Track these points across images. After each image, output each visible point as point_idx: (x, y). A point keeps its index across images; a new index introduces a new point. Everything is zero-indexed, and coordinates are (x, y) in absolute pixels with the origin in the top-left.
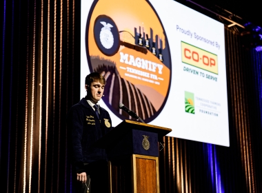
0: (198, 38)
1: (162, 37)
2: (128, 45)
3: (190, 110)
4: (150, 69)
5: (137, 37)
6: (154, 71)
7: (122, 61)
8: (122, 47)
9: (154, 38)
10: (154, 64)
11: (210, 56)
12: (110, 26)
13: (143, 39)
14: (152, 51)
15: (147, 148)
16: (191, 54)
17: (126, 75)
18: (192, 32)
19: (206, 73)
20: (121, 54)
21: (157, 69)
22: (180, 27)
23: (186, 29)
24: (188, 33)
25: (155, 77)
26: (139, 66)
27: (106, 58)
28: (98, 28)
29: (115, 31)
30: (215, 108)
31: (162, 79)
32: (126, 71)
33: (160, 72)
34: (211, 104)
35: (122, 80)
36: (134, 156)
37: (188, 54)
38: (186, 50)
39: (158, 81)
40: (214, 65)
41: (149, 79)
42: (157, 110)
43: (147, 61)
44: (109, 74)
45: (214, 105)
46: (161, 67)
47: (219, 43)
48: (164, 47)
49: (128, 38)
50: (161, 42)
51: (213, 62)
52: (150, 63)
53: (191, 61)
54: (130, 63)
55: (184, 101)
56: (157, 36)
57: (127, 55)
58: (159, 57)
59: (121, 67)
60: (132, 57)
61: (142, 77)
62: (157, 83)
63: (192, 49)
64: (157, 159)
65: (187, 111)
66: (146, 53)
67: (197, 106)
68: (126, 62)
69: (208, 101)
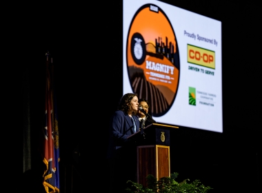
0: (200, 38)
1: (174, 43)
2: (151, 54)
3: (192, 102)
4: (165, 72)
5: (157, 46)
6: (168, 72)
7: (147, 67)
8: (148, 57)
9: (168, 45)
10: (168, 67)
11: (209, 53)
12: (140, 41)
13: (161, 47)
14: (166, 57)
15: (163, 141)
16: (194, 54)
17: (150, 78)
18: (196, 34)
19: (205, 69)
20: (147, 62)
21: (170, 71)
22: (187, 32)
23: (191, 33)
24: (193, 36)
25: (168, 77)
26: (158, 70)
27: (138, 66)
28: (133, 43)
29: (143, 45)
30: (212, 99)
31: (173, 79)
32: (150, 76)
33: (172, 73)
34: (208, 96)
35: (148, 82)
37: (192, 55)
38: (191, 51)
39: (171, 80)
40: (212, 61)
41: (165, 79)
42: (169, 104)
43: (163, 65)
44: (139, 79)
45: (211, 97)
46: (172, 68)
47: (217, 41)
48: (175, 51)
49: (151, 49)
50: (173, 47)
51: (211, 58)
52: (165, 66)
53: (194, 61)
54: (152, 69)
55: (188, 95)
56: (170, 43)
57: (150, 62)
58: (171, 61)
59: (147, 73)
60: (154, 63)
61: (160, 78)
62: (170, 82)
63: (195, 49)
64: (169, 147)
65: (190, 104)
66: (162, 58)
67: (198, 98)
68: (150, 68)
69: (206, 94)
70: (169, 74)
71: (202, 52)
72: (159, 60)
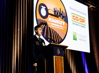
0: (78, 12)
3: (75, 39)
4: (60, 24)
5: (55, 12)
6: (61, 24)
7: (49, 21)
8: (49, 16)
10: (61, 22)
11: (82, 18)
12: (44, 7)
13: (57, 12)
14: (60, 17)
15: (59, 53)
16: (75, 18)
17: (51, 26)
18: (76, 9)
19: (81, 25)
20: (49, 18)
21: (62, 24)
22: (71, 8)
23: (73, 8)
24: (74, 10)
25: (62, 27)
26: (56, 23)
27: (43, 19)
28: (40, 8)
30: (85, 38)
31: (64, 27)
32: (51, 24)
33: (64, 25)
34: (83, 37)
35: (49, 28)
36: (54, 56)
37: (74, 18)
38: (73, 16)
39: (63, 28)
40: (84, 22)
41: (60, 27)
43: (59, 21)
44: (44, 25)
45: (84, 37)
46: (64, 23)
48: (65, 15)
49: (51, 12)
50: (64, 13)
51: (83, 21)
52: (60, 21)
53: (75, 21)
54: (52, 21)
55: (73, 36)
56: (62, 11)
57: (51, 19)
58: (63, 19)
59: (49, 23)
60: (53, 19)
61: (57, 27)
63: (76, 16)
65: (74, 39)
66: (58, 17)
67: (78, 37)
68: (51, 21)
69: (82, 36)
70: (62, 25)
71: (79, 18)
72: (56, 18)
